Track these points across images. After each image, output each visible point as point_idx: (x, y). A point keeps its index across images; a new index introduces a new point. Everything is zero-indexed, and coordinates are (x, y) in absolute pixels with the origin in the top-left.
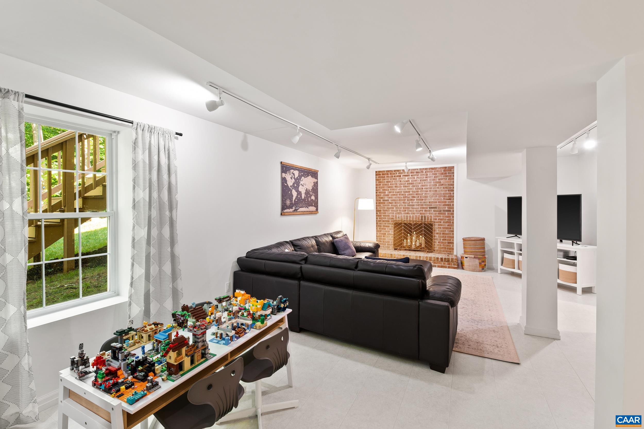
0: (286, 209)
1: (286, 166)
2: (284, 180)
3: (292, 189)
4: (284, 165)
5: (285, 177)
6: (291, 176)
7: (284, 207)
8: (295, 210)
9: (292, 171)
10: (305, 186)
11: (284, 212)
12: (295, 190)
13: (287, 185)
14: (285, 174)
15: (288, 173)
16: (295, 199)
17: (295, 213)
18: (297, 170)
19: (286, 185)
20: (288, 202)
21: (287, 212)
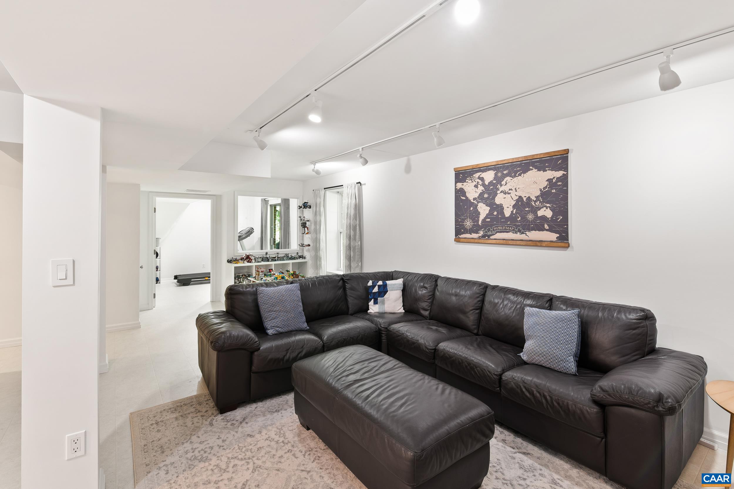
0: (463, 233)
1: (464, 171)
2: (460, 193)
3: (476, 202)
4: (460, 172)
5: (463, 187)
6: (475, 183)
7: (459, 230)
8: (483, 236)
9: (477, 175)
10: (513, 193)
11: (459, 238)
12: (484, 204)
13: (467, 198)
14: (462, 184)
15: (468, 181)
16: (486, 217)
17: (482, 241)
18: (489, 170)
19: (464, 198)
20: (468, 224)
21: (465, 238)
